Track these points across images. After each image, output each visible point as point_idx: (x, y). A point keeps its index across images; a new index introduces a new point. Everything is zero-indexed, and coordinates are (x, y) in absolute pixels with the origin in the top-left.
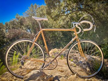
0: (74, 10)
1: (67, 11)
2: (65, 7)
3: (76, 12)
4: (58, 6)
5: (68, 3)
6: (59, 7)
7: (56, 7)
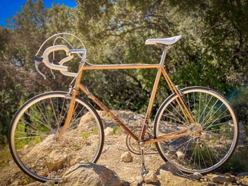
0: (137, 25)
1: (122, 26)
2: (119, 16)
3: (140, 30)
4: (104, 14)
5: (128, 8)
6: (107, 14)
7: (100, 16)
